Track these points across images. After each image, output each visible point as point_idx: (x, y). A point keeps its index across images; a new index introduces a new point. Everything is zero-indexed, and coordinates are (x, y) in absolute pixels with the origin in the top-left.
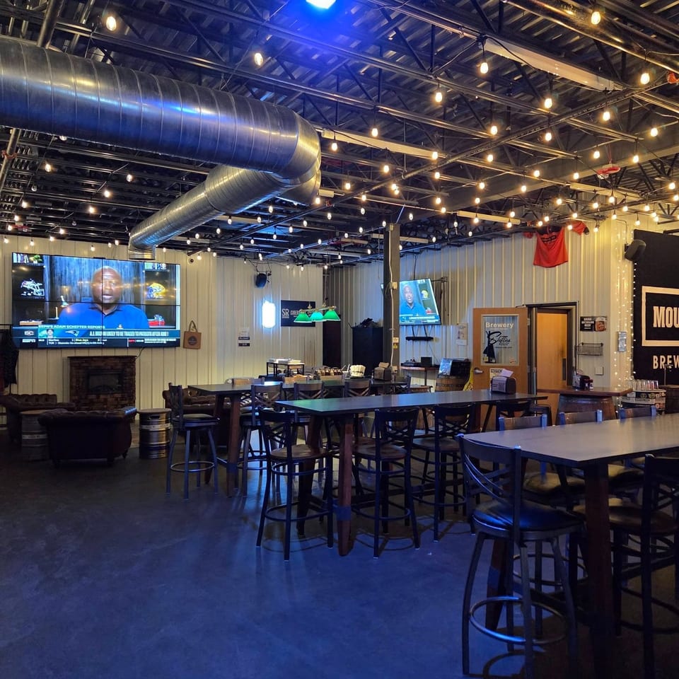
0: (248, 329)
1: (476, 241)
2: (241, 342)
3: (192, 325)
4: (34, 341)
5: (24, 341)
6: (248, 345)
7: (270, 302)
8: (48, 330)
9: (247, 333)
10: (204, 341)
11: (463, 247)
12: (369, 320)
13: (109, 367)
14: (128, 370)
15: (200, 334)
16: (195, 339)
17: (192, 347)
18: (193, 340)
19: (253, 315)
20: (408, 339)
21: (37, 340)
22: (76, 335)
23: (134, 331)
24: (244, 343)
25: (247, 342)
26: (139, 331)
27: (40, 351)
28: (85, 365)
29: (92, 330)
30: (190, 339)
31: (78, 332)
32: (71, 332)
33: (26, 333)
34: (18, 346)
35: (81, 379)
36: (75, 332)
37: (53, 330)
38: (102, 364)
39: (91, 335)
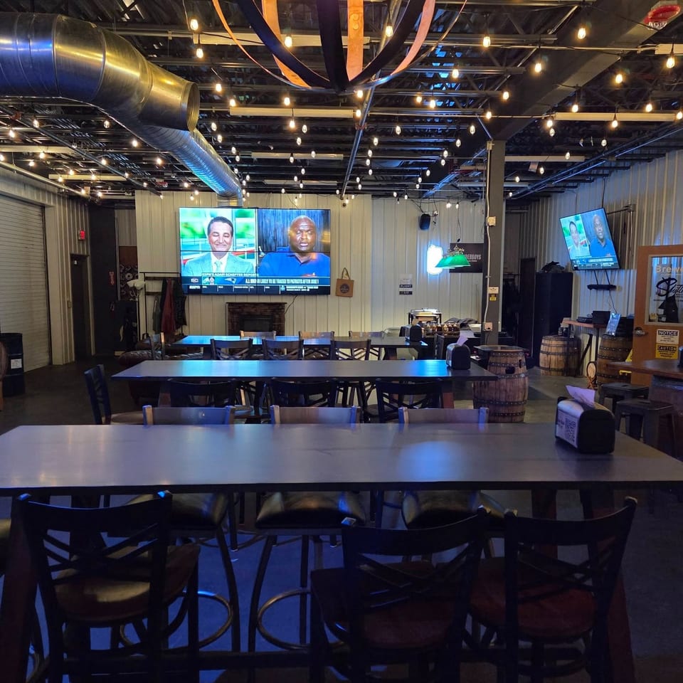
0: (410, 276)
1: (669, 151)
2: (402, 290)
3: (345, 272)
4: (199, 287)
5: (191, 287)
6: (411, 293)
7: (436, 246)
8: (210, 278)
9: (409, 281)
10: (356, 289)
11: (654, 161)
12: (553, 263)
13: (258, 313)
14: (277, 316)
15: (353, 281)
16: (348, 287)
17: (345, 295)
18: (346, 288)
19: (417, 261)
20: (590, 287)
21: (201, 286)
22: (234, 282)
23: (286, 278)
24: (406, 290)
25: (410, 290)
26: (290, 278)
27: (206, 297)
28: (238, 310)
29: (248, 278)
30: (342, 287)
31: (235, 280)
32: (230, 280)
33: (192, 280)
34: (186, 292)
35: (235, 324)
36: (233, 280)
37: (214, 278)
38: (253, 310)
39: (247, 282)
